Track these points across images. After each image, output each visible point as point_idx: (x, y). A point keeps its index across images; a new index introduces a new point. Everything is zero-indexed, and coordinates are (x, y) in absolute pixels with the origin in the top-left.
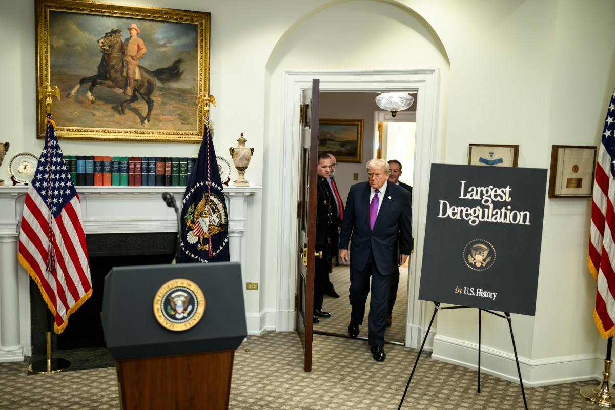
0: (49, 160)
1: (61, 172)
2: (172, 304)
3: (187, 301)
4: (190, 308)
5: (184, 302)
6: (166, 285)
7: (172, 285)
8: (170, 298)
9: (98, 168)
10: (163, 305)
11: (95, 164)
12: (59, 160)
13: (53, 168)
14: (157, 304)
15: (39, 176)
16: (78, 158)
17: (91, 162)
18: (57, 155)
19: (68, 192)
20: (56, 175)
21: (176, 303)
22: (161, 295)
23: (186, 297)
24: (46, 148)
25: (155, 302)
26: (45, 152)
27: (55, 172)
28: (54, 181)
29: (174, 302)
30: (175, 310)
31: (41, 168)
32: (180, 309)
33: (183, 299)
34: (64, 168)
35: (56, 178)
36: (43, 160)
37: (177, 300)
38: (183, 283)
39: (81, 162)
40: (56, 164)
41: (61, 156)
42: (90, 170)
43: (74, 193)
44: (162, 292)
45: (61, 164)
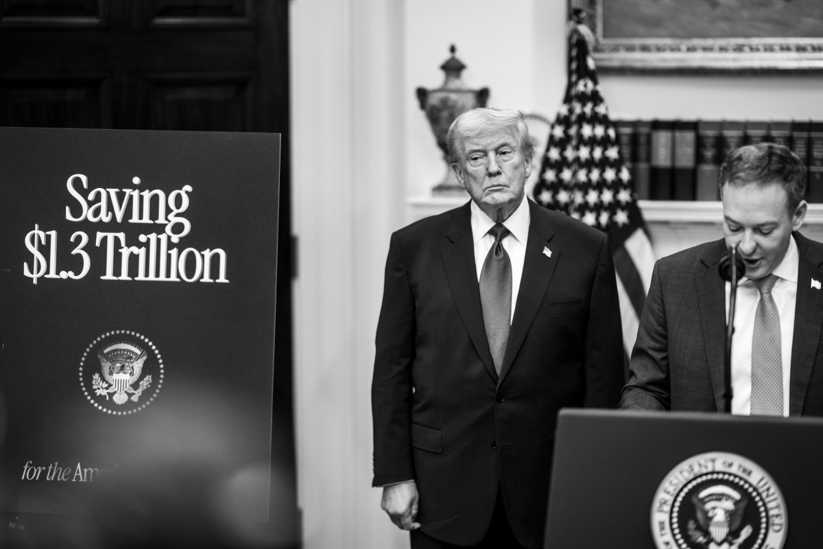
0: (573, 131)
1: (604, 163)
2: (699, 515)
3: (740, 512)
4: (746, 532)
5: (731, 515)
6: (684, 465)
7: (700, 465)
8: (695, 500)
9: (709, 153)
10: (675, 515)
11: (699, 143)
12: (599, 131)
13: (584, 153)
14: (661, 511)
15: (550, 176)
16: (657, 125)
17: (689, 136)
18: (595, 119)
19: (621, 217)
20: (589, 171)
21: (710, 514)
22: (671, 489)
23: (736, 503)
24: (568, 99)
25: (656, 505)
26: (564, 110)
27: (589, 164)
28: (585, 187)
29: (706, 513)
30: (706, 533)
31: (554, 154)
32: (719, 532)
33: (729, 505)
34: (613, 153)
35: (590, 180)
36: (559, 132)
37: (714, 508)
38: (731, 465)
39: (662, 138)
40: (592, 142)
41: (605, 121)
42: (686, 158)
43: (637, 221)
44: (675, 481)
45: (605, 142)
